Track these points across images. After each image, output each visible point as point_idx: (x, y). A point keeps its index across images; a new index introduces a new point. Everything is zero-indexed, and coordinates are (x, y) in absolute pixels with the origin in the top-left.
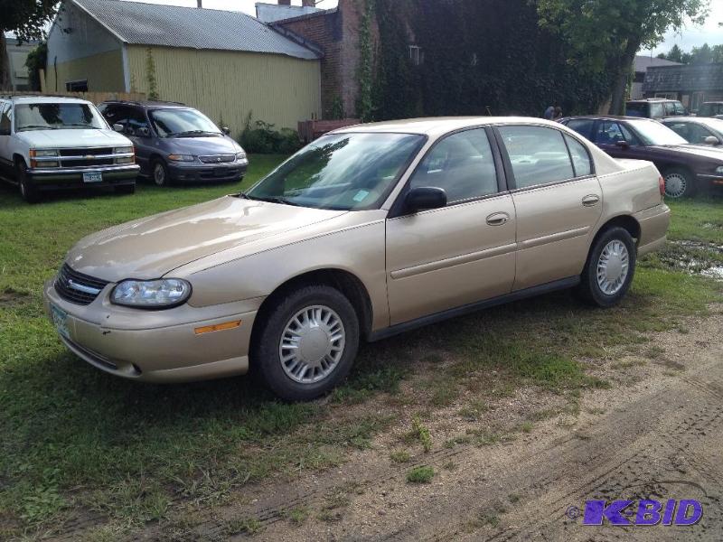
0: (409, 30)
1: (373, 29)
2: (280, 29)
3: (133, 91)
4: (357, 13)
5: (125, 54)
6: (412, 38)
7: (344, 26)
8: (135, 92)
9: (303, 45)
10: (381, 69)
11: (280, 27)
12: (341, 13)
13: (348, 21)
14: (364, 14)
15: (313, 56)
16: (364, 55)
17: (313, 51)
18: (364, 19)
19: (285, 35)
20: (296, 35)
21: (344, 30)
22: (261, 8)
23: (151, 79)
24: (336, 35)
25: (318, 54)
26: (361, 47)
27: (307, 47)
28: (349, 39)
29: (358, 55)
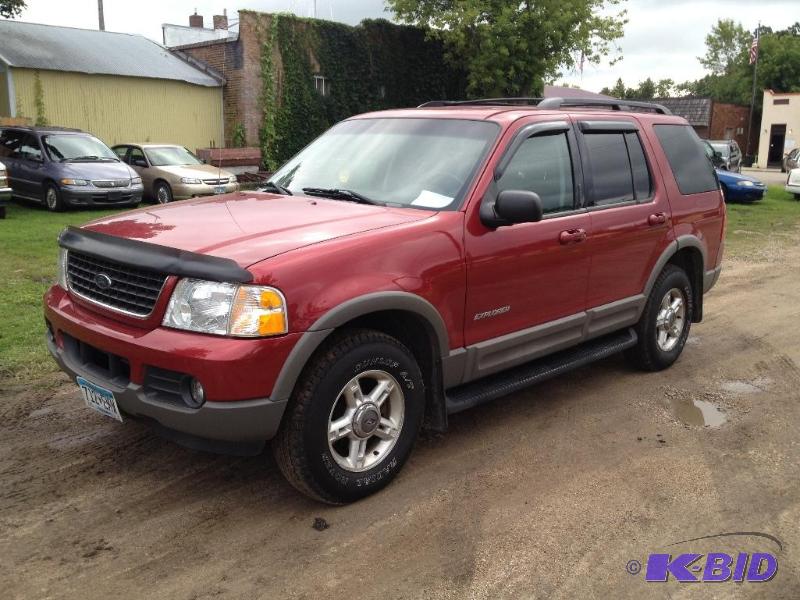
0: (313, 61)
1: (276, 59)
2: (181, 54)
3: (19, 116)
4: (259, 42)
5: (10, 77)
6: (317, 69)
7: (245, 55)
8: (21, 117)
9: (205, 72)
10: (285, 99)
11: (183, 52)
12: (242, 42)
13: (249, 49)
14: (265, 43)
15: (216, 84)
16: (267, 85)
17: (214, 77)
18: (266, 49)
19: (186, 61)
20: (198, 61)
21: (245, 59)
22: (168, 29)
23: (38, 103)
24: (238, 63)
25: (219, 81)
26: (264, 76)
27: (209, 74)
28: (250, 68)
29: (262, 83)
